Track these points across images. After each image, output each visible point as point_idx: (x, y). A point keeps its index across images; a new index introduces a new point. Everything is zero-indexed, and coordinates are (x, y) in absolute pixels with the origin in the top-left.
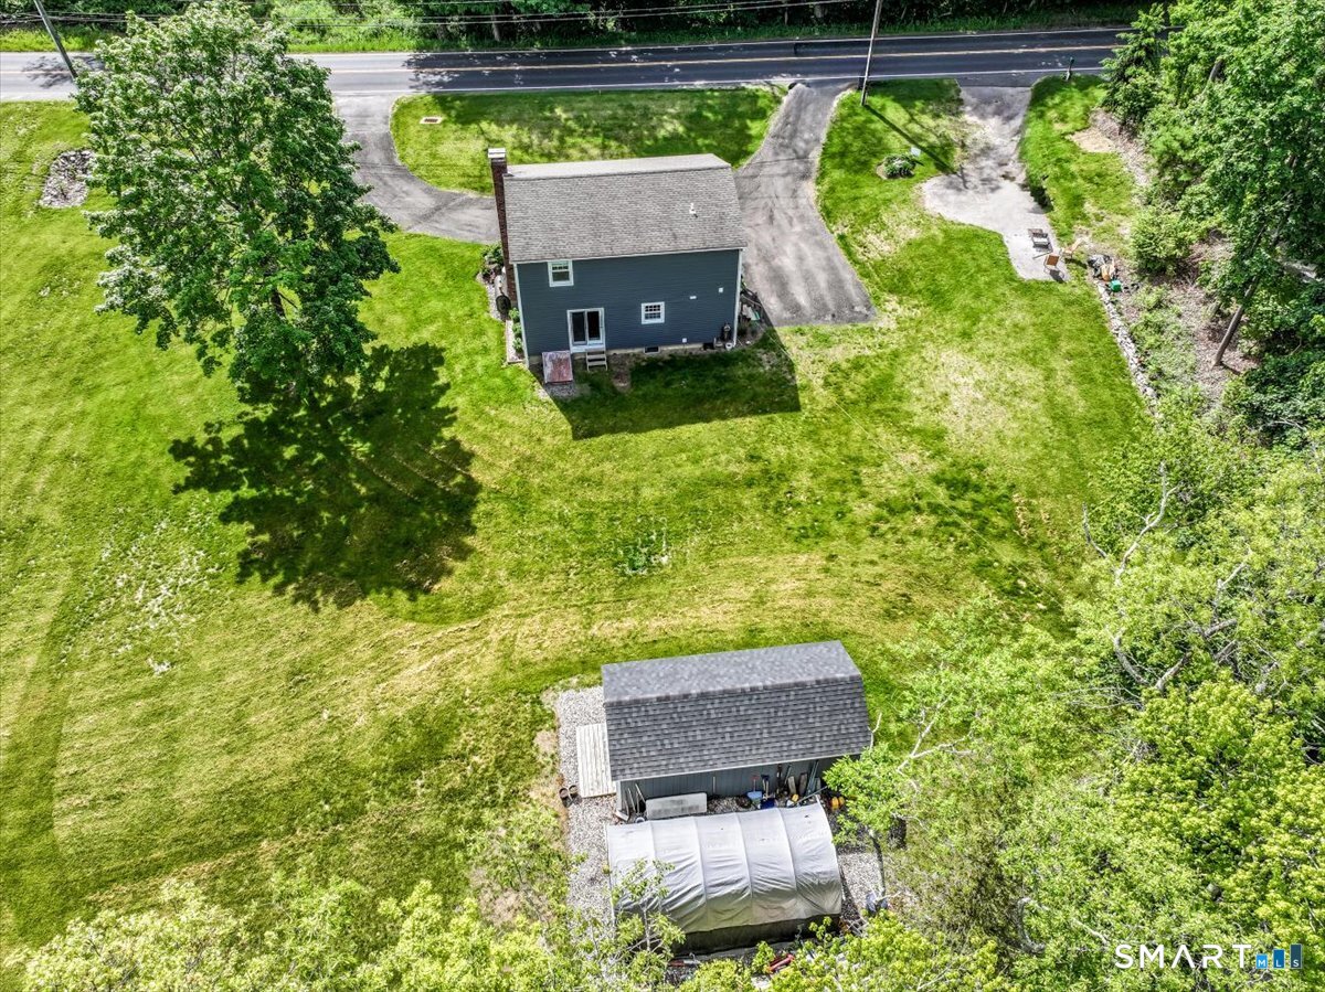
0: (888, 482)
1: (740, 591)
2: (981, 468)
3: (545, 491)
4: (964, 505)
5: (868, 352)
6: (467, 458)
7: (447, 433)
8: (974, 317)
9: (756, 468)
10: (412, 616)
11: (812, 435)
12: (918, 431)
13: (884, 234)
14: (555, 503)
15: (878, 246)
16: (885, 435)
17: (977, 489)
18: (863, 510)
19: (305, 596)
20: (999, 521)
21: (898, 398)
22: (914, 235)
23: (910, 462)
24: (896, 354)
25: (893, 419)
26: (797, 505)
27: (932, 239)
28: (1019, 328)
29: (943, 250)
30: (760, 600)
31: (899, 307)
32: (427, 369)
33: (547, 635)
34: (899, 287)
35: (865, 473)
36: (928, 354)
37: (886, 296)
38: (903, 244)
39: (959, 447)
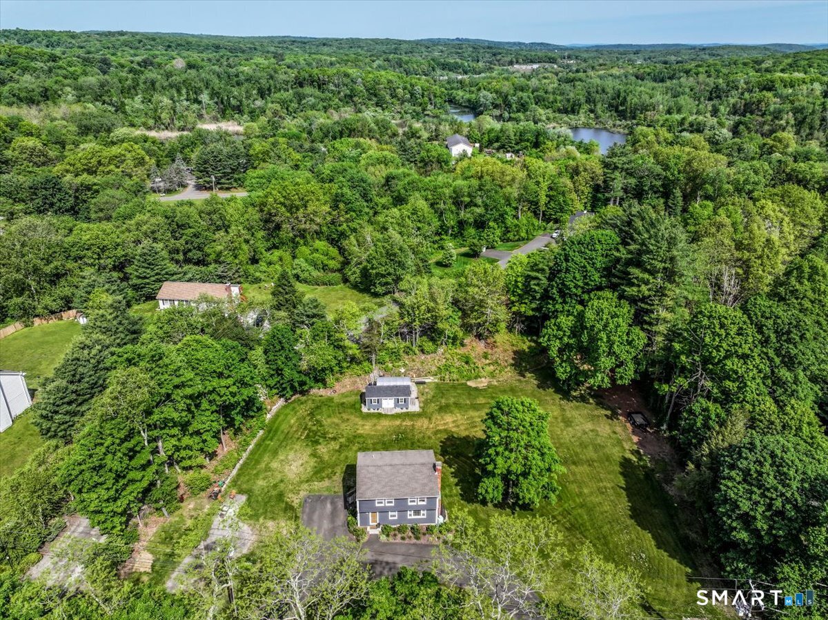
0: (334, 445)
1: (379, 427)
2: (307, 445)
4: (317, 437)
5: (316, 483)
6: (446, 462)
7: (453, 470)
8: (275, 486)
10: (453, 432)
11: (347, 458)
12: (317, 457)
13: (279, 531)
15: (285, 527)
16: (326, 458)
17: (311, 441)
18: (343, 440)
19: (478, 439)
20: (311, 434)
21: (316, 467)
22: (270, 524)
23: (322, 449)
24: (307, 481)
25: (321, 461)
26: (358, 443)
27: (265, 518)
28: (264, 479)
29: (265, 513)
30: (375, 425)
31: (295, 500)
32: (465, 492)
33: (422, 424)
34: (289, 508)
35: (337, 447)
36: (298, 479)
37: (295, 505)
38: (277, 521)
39: (309, 451)
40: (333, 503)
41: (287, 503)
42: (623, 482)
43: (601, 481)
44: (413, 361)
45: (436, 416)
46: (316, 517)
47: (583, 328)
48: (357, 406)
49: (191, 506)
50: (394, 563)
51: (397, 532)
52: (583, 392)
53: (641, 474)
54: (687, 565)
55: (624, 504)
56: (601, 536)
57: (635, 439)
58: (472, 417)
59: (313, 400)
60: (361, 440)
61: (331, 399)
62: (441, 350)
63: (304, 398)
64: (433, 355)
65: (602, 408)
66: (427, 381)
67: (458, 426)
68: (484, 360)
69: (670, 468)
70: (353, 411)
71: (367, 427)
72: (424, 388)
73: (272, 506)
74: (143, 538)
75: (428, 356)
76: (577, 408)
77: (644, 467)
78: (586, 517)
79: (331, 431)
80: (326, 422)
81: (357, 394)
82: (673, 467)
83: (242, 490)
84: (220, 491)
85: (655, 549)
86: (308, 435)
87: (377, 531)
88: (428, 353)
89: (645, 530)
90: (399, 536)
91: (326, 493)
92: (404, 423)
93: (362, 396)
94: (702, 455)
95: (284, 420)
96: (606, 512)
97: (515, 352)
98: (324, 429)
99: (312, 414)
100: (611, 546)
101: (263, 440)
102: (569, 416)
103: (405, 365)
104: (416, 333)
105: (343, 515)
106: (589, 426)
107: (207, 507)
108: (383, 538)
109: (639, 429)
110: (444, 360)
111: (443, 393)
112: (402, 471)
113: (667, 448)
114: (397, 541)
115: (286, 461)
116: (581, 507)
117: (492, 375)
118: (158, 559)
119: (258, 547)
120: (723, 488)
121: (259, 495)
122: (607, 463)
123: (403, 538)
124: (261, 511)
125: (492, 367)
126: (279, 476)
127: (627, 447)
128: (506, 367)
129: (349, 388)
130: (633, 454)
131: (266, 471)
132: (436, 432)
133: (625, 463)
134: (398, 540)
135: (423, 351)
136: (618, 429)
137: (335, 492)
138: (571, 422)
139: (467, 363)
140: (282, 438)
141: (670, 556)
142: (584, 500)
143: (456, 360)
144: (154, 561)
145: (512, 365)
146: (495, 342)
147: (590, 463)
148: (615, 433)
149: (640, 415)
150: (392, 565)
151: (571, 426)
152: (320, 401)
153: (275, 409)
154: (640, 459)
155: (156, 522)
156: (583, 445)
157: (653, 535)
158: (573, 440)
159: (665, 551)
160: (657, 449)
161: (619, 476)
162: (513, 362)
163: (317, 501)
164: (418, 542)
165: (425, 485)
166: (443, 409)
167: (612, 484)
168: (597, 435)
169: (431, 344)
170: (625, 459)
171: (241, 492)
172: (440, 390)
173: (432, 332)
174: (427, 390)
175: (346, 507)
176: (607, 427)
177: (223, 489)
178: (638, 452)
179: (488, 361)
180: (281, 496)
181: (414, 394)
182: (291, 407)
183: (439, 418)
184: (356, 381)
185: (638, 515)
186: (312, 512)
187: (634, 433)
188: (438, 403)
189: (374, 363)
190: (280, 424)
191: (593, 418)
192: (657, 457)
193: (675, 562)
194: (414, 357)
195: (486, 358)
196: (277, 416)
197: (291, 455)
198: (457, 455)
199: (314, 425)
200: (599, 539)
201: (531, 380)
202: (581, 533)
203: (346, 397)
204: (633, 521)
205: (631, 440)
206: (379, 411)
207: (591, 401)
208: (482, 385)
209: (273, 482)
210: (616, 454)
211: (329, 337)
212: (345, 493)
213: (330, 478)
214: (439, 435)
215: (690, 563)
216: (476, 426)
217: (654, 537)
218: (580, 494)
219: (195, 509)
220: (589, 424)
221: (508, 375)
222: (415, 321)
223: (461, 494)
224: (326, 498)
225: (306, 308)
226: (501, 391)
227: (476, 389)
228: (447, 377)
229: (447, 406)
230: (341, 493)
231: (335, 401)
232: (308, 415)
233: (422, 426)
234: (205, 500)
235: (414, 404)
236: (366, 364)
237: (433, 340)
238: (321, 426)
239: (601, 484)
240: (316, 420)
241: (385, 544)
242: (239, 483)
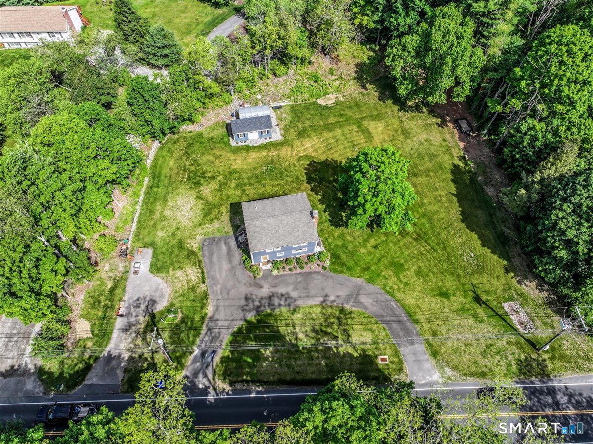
0: (214, 184)
1: (249, 161)
2: (191, 188)
3: (292, 182)
4: (198, 178)
5: (208, 225)
6: (312, 190)
7: (319, 197)
9: (244, 188)
10: (313, 157)
11: (228, 196)
12: (202, 199)
13: (189, 278)
14: (289, 179)
15: (192, 273)
16: (210, 198)
17: (193, 182)
18: (221, 178)
19: (336, 161)
20: (192, 175)
21: (204, 209)
22: (179, 273)
23: (206, 190)
24: (200, 225)
25: (207, 203)
26: (235, 179)
27: (174, 269)
28: (162, 229)
29: (172, 263)
30: (245, 158)
31: (194, 244)
32: (332, 218)
33: (286, 152)
34: (191, 254)
35: (218, 187)
36: (191, 224)
37: (196, 251)
38: (184, 270)
39: (194, 193)
40: (226, 244)
41: (188, 249)
42: (454, 189)
43: (436, 189)
44: (268, 85)
45: (297, 143)
46: (215, 259)
47: (428, 49)
48: (226, 140)
49: (107, 268)
50: (287, 294)
51: (285, 265)
52: (417, 101)
53: (467, 178)
54: (504, 259)
55: (455, 211)
56: (441, 242)
57: (461, 145)
58: (327, 139)
59: (185, 138)
60: (237, 175)
61: (200, 135)
62: (291, 71)
63: (176, 136)
64: (284, 77)
65: (434, 116)
66: (282, 104)
67: (316, 151)
68: (329, 76)
69: (489, 170)
70: (222, 145)
71: (239, 162)
72: (281, 113)
73: (177, 255)
74: (74, 308)
75: (281, 79)
76: (413, 118)
77: (469, 172)
78: (427, 226)
79: (208, 169)
80: (202, 160)
81: (222, 126)
82: (491, 169)
83: (146, 244)
84: (127, 248)
85: (481, 248)
86: (189, 177)
87: (269, 266)
88: (280, 76)
89: (473, 231)
90: (287, 268)
91: (218, 235)
92: (271, 154)
93: (228, 127)
94: (533, 182)
95: (163, 163)
96: (443, 219)
97: (357, 65)
98: (202, 169)
99: (186, 153)
100: (448, 250)
101: (151, 187)
102: (407, 127)
103: (261, 91)
104: (267, 59)
105: (237, 254)
106: (423, 136)
107: (121, 265)
108: (275, 272)
109: (463, 135)
110: (295, 82)
111: (298, 116)
112: (285, 222)
113: (486, 151)
114: (285, 273)
115: (177, 208)
116: (423, 217)
117: (338, 90)
118: (95, 324)
119: (175, 298)
120: (554, 217)
121: (163, 247)
122: (440, 172)
123: (290, 270)
124: (169, 262)
125: (337, 83)
126: (175, 224)
127: (455, 154)
128: (350, 81)
129: (214, 120)
130: (460, 160)
131: (161, 221)
132: (300, 159)
133: (455, 170)
134: (287, 272)
135: (275, 74)
136: (448, 136)
137: (226, 233)
138: (409, 133)
139: (316, 82)
140: (166, 182)
141: (492, 252)
142: (425, 210)
143: (306, 80)
144: (92, 326)
145: (356, 78)
146: (338, 56)
147: (427, 173)
148: (445, 140)
149: (464, 121)
150: (286, 296)
151: (409, 138)
152: (191, 137)
153: (152, 153)
154: (466, 165)
155: (81, 291)
156: (421, 157)
157: (479, 235)
158: (412, 152)
159: (488, 248)
160: (478, 152)
161: (451, 183)
162: (356, 75)
163: (212, 244)
164: (303, 271)
165: (306, 232)
166: (302, 134)
167: (446, 192)
168: (431, 144)
169: (282, 67)
170: (454, 166)
171: (146, 246)
172: (295, 111)
173: (283, 57)
174: (284, 115)
175: (239, 247)
176: (439, 135)
177: (129, 246)
178: (464, 157)
179: (333, 77)
180: (181, 244)
181: (274, 121)
182: (166, 149)
183: (299, 144)
184: (219, 113)
185: (467, 219)
186: (211, 254)
187: (460, 139)
188: (296, 129)
189: (232, 93)
190: (161, 168)
191: (427, 127)
192: (479, 161)
193: (496, 257)
194: (268, 81)
195: (332, 74)
196: (156, 159)
197: (180, 200)
198: (321, 181)
199: (192, 165)
200: (438, 245)
201: (372, 91)
202: (425, 241)
203: (214, 130)
204: (463, 224)
205: (457, 145)
206: (246, 143)
207: (424, 110)
208: (330, 102)
209: (171, 230)
210: (447, 162)
211: (188, 79)
212: (235, 232)
213: (218, 219)
214: (302, 162)
215: (506, 255)
216: (331, 148)
217: (480, 237)
218: (422, 205)
219: (111, 270)
220: (424, 133)
221: (352, 89)
222: (266, 49)
223: (329, 220)
224: (220, 239)
225: (155, 39)
226: (348, 107)
227: (326, 107)
228: (299, 98)
229: (305, 130)
230: (231, 233)
231: (205, 136)
232: (184, 154)
233: (286, 155)
234: (117, 259)
235: (275, 132)
236: (225, 95)
237: (283, 63)
238: (199, 165)
239: (437, 193)
240: (192, 159)
241: (277, 277)
242: (141, 236)
